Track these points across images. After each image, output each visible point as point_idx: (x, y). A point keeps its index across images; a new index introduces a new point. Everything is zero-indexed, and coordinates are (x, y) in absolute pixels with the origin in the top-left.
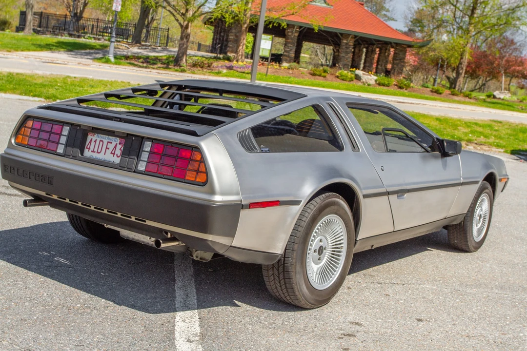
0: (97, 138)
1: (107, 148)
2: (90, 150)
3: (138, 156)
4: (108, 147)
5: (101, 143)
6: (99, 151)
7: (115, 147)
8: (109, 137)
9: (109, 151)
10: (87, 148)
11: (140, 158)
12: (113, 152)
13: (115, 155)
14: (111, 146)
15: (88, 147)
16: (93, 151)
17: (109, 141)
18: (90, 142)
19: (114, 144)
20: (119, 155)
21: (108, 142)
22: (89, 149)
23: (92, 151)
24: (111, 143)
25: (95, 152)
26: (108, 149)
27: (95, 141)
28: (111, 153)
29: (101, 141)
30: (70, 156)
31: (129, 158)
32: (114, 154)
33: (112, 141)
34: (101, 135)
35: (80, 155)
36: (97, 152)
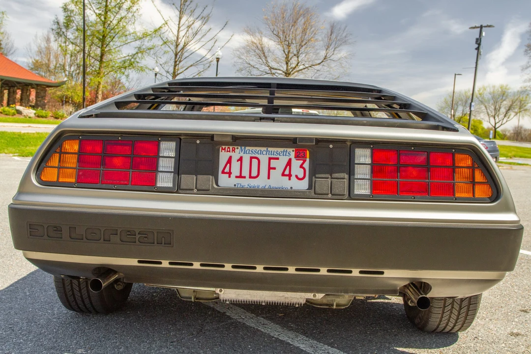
0: (242, 154)
1: (270, 168)
2: (233, 176)
3: (351, 173)
4: (272, 166)
5: (255, 162)
6: (254, 174)
7: (289, 163)
8: (270, 149)
9: (276, 174)
10: (223, 172)
11: (354, 175)
12: (287, 172)
13: (293, 178)
14: (280, 165)
15: (227, 170)
16: (240, 177)
17: (272, 156)
18: (229, 161)
19: (284, 160)
20: (301, 176)
21: (270, 159)
22: (230, 173)
23: (237, 177)
24: (278, 159)
25: (244, 177)
26: (274, 168)
27: (241, 159)
28: (283, 175)
29: (251, 158)
30: (193, 190)
31: (332, 178)
32: (290, 176)
33: (278, 156)
34: (251, 148)
35: (215, 186)
36: (251, 177)
